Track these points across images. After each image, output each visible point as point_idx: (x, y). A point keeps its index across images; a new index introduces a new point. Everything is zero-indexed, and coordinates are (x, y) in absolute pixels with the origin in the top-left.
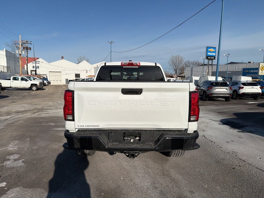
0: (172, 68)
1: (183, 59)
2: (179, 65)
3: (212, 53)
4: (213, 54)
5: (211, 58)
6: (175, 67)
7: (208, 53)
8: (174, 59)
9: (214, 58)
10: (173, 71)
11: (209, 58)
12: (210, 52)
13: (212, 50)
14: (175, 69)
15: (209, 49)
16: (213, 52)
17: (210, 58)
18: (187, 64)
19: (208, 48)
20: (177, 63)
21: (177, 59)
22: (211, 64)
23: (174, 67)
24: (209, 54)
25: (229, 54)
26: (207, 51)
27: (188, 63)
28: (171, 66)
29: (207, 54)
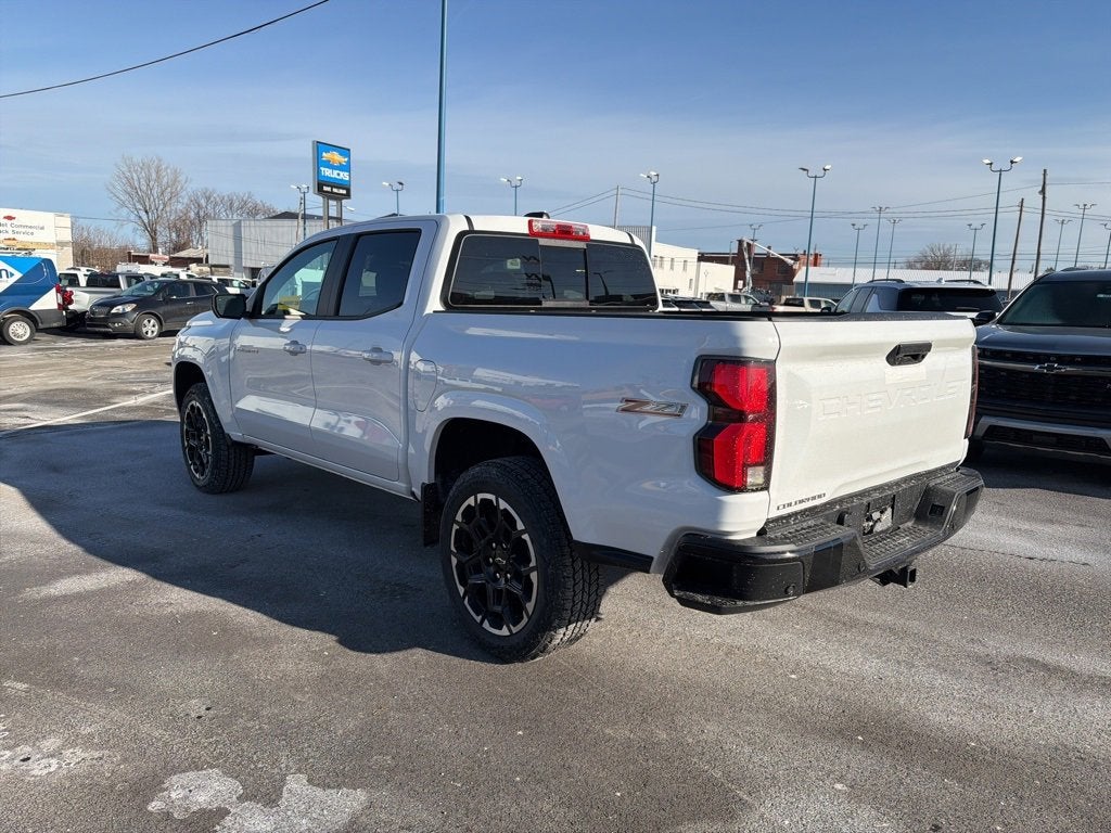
0: (133, 217)
1: (182, 178)
2: (165, 205)
3: (336, 172)
4: (341, 173)
5: (335, 190)
6: (146, 212)
7: (322, 169)
8: (135, 177)
9: (344, 192)
10: (135, 230)
11: (329, 189)
12: (329, 165)
13: (336, 157)
14: (146, 221)
15: (324, 154)
16: (341, 168)
17: (332, 192)
18: (204, 205)
19: (320, 147)
20: (156, 195)
21: (154, 176)
22: (335, 215)
23: (143, 214)
24: (327, 172)
25: (401, 184)
26: (318, 163)
27: (208, 198)
28: (123, 205)
29: (319, 171)
